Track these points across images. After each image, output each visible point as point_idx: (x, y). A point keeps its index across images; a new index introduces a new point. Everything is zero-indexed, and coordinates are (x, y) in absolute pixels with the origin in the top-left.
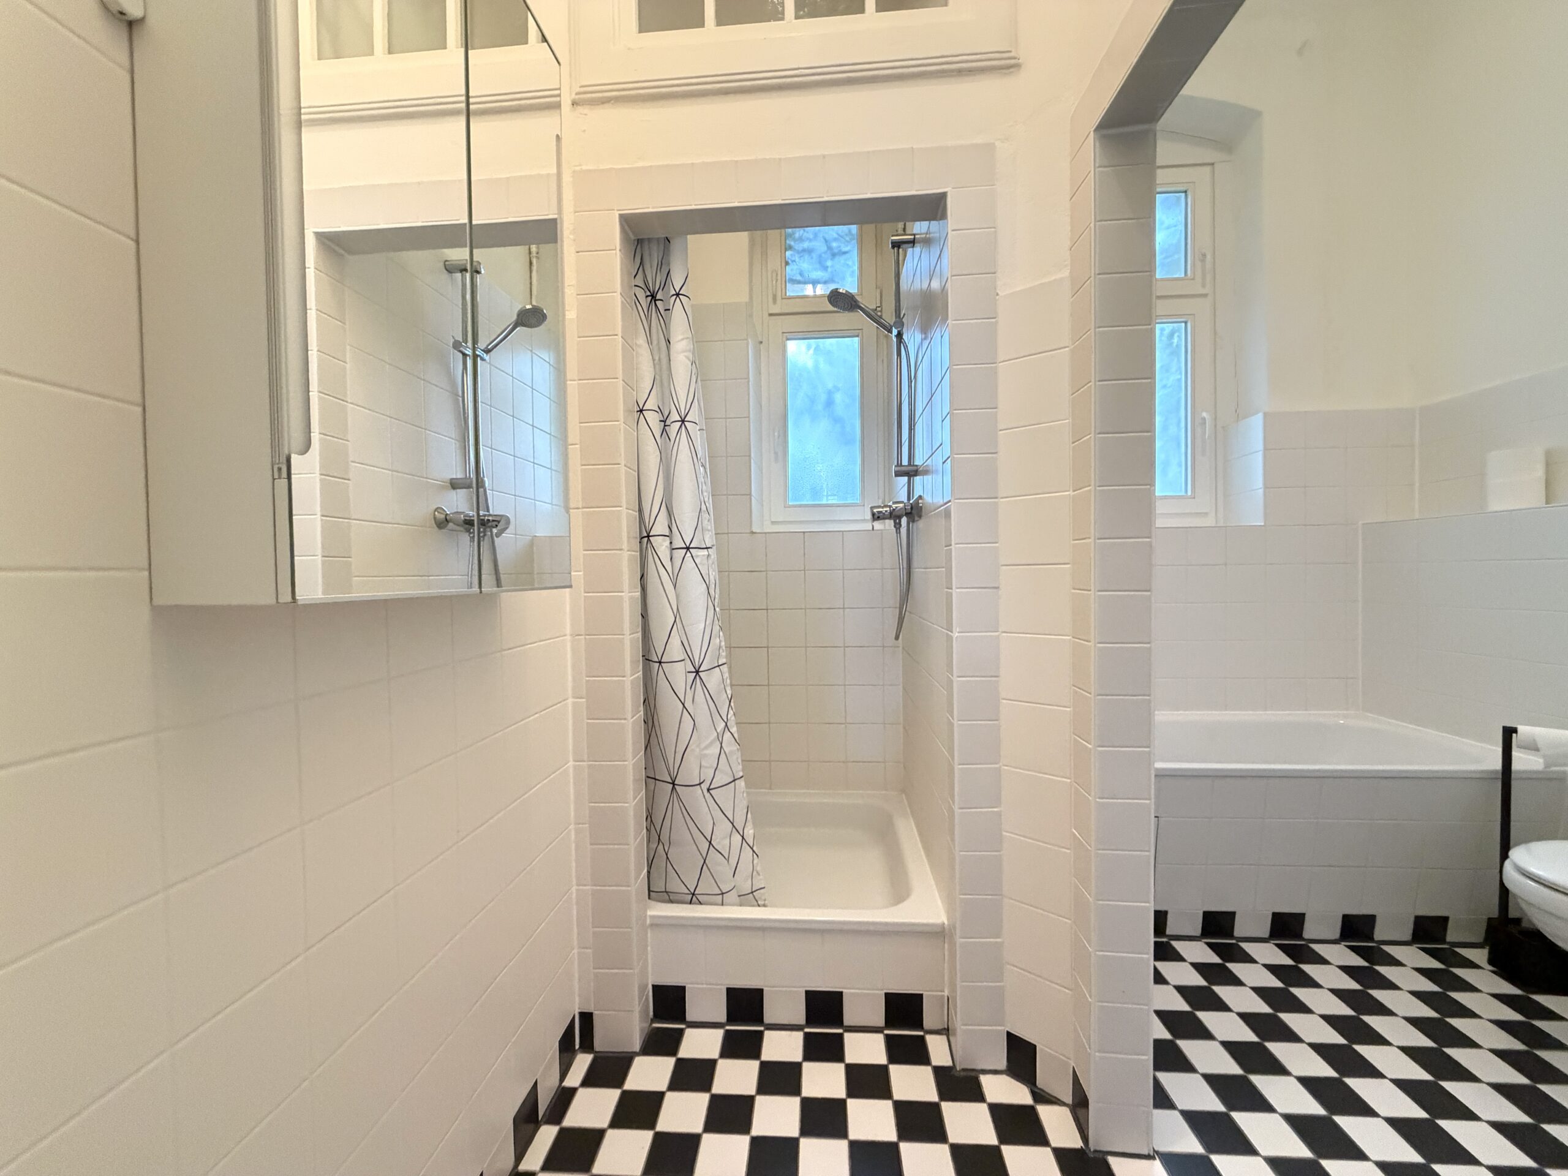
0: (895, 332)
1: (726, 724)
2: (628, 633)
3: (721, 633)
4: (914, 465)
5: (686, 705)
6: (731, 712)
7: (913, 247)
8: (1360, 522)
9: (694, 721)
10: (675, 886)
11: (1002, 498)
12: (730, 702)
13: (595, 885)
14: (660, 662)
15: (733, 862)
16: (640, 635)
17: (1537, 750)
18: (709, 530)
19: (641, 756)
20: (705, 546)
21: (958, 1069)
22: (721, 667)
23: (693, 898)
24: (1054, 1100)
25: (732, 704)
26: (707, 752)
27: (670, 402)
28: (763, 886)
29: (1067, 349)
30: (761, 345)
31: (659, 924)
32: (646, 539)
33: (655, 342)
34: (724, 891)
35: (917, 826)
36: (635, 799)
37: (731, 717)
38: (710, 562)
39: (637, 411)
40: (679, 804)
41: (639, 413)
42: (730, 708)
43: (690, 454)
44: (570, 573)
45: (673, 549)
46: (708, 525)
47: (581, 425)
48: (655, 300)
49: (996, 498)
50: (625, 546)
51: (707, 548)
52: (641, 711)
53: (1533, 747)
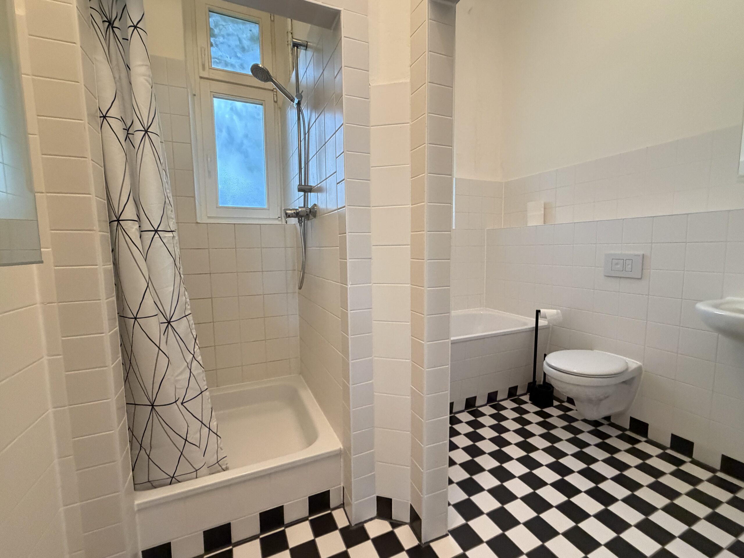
0: (296, 101)
1: (193, 355)
2: (105, 298)
3: (186, 293)
4: (308, 185)
5: (161, 348)
6: (197, 347)
7: (306, 50)
8: (486, 229)
9: (168, 358)
10: (156, 475)
11: (373, 207)
12: (195, 340)
13: (82, 501)
14: (136, 318)
15: (203, 447)
16: (114, 298)
17: (546, 318)
18: (172, 219)
19: (123, 389)
20: (170, 230)
21: (353, 525)
22: (187, 317)
23: (173, 480)
24: (401, 523)
25: (197, 341)
26: (179, 378)
27: (132, 114)
28: (225, 456)
29: (409, 124)
30: (195, 97)
31: (145, 508)
32: (117, 222)
33: (114, 63)
34: (197, 469)
35: (312, 392)
36: (119, 424)
37: (196, 350)
38: (175, 241)
39: (100, 117)
40: (158, 418)
41: (102, 118)
42: (196, 344)
43: (154, 158)
44: (40, 250)
45: (142, 231)
46: (171, 214)
47: (39, 117)
48: (113, 27)
49: (370, 207)
50: (96, 227)
51: (172, 231)
52: (120, 357)
53: (545, 317)
